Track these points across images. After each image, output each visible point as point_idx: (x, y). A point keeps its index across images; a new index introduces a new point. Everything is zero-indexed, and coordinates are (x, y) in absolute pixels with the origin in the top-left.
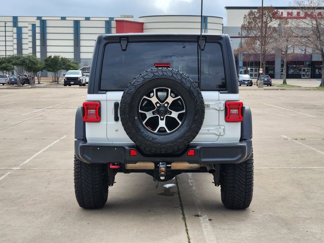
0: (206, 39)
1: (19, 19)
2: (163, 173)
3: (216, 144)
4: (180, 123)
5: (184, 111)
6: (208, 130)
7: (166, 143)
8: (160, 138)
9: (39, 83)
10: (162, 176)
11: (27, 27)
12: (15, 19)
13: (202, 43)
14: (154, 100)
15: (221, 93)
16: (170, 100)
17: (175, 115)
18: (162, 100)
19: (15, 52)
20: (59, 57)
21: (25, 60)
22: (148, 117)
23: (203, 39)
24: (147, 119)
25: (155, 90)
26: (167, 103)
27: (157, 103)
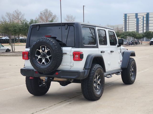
0: (68, 25)
1: (138, 14)
3: (70, 70)
4: (50, 60)
5: (51, 56)
6: (67, 64)
7: (44, 69)
8: (42, 67)
9: (141, 44)
10: (44, 82)
11: (141, 18)
12: (137, 15)
14: (41, 51)
15: (72, 48)
16: (46, 51)
17: (48, 57)
19: (135, 30)
20: (151, 31)
21: (130, 33)
22: (39, 58)
24: (38, 59)
25: (41, 47)
26: (45, 52)
27: (42, 52)
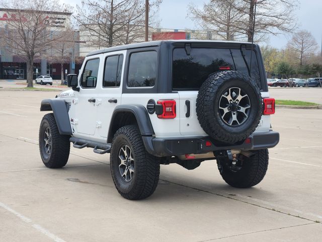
0: (246, 47)
2: (235, 159)
4: (247, 116)
5: (249, 107)
8: (234, 130)
10: (234, 161)
13: (243, 49)
14: (229, 98)
16: (240, 98)
17: (243, 110)
18: (234, 98)
22: (225, 112)
23: (244, 47)
24: (224, 114)
25: (230, 89)
26: (237, 100)
27: (231, 100)
